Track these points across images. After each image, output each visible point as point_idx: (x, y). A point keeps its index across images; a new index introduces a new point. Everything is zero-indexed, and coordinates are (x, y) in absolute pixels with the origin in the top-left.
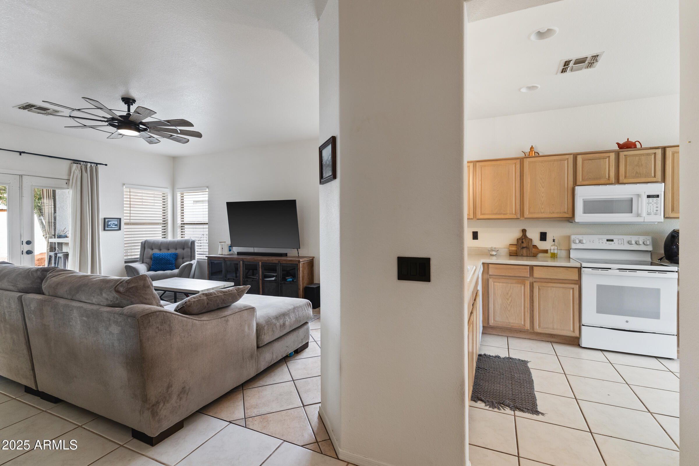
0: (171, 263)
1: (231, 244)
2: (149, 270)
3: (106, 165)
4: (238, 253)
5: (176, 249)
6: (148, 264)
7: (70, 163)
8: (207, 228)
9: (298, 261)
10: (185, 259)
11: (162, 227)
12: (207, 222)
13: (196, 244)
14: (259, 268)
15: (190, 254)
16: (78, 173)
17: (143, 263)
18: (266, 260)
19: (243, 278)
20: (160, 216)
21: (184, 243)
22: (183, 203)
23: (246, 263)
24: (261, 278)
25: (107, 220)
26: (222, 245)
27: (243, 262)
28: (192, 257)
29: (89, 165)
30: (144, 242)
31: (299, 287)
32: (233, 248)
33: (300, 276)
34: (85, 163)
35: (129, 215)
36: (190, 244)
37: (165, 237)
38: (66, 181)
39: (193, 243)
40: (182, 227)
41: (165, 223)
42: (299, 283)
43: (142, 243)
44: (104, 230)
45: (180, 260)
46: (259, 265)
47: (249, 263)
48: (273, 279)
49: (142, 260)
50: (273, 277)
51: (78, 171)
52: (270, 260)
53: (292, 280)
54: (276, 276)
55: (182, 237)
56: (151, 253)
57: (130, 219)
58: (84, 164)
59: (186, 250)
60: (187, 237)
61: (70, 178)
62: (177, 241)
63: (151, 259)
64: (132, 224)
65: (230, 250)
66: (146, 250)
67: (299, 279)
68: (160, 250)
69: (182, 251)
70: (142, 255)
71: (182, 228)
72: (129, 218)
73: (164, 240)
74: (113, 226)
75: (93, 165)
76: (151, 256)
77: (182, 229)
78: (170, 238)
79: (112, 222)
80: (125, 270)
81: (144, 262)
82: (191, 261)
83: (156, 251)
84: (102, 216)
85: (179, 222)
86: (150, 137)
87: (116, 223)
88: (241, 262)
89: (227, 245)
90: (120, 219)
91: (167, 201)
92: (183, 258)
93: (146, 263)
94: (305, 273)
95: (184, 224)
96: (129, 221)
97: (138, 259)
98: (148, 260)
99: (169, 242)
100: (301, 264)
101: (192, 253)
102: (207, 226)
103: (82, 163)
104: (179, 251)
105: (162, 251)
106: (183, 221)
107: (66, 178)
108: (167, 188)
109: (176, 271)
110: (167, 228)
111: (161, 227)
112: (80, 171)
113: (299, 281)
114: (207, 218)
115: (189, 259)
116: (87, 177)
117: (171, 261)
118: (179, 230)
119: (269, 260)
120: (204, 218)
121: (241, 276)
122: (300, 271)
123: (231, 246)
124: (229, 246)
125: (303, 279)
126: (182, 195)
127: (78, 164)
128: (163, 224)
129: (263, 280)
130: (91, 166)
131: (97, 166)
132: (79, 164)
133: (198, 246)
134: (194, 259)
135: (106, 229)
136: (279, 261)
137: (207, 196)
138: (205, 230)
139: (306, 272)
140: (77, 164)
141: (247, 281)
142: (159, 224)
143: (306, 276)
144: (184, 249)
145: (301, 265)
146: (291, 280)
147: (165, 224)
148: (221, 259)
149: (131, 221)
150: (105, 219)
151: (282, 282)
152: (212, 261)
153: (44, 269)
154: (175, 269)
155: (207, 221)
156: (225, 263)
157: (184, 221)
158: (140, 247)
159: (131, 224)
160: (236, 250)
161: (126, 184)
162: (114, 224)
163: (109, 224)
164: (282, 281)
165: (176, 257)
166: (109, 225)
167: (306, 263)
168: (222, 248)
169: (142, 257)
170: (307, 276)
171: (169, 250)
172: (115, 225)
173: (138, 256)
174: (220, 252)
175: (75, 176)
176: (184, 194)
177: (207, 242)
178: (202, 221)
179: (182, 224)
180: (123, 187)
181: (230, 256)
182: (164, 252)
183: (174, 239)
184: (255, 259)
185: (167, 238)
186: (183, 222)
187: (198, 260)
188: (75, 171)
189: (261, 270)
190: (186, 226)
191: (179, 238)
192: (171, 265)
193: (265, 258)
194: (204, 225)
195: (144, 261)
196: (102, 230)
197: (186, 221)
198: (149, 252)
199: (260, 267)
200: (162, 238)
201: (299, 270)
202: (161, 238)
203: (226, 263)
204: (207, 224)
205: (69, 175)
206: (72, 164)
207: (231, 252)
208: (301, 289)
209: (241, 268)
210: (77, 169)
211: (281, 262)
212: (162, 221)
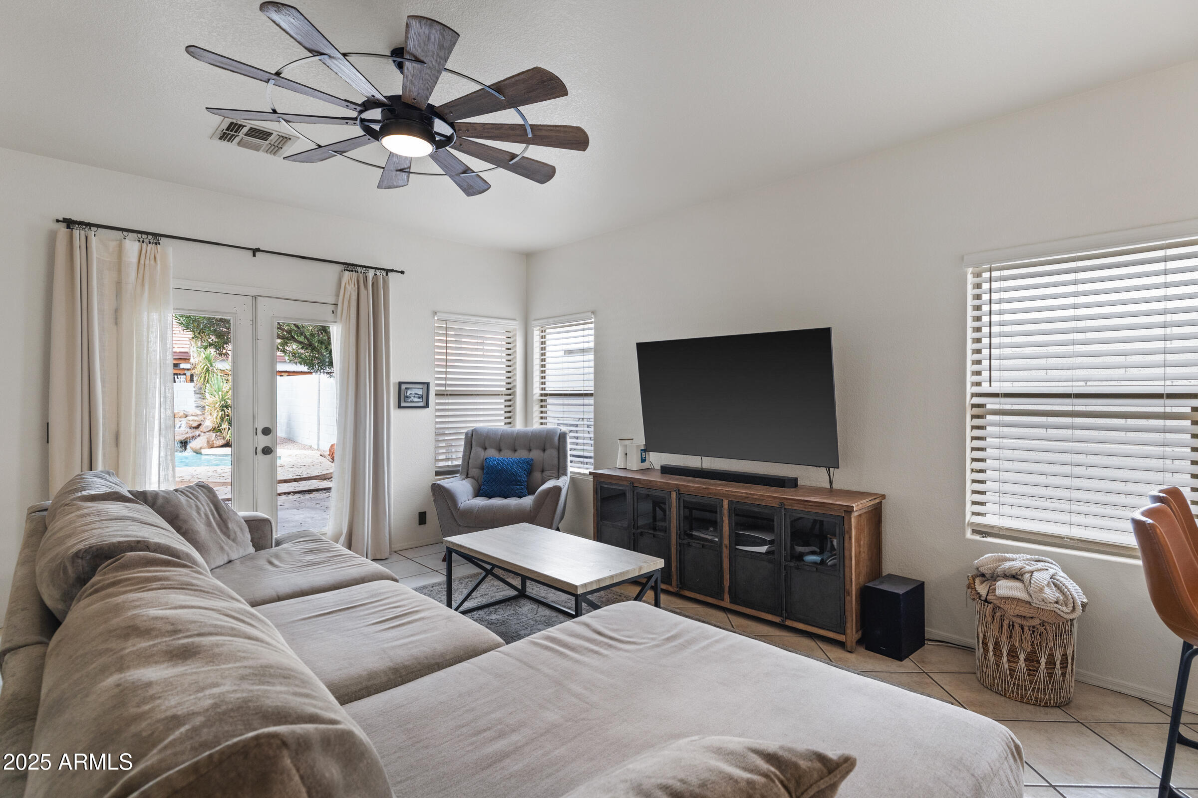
0: (519, 481)
1: (646, 445)
2: (478, 493)
3: (402, 272)
4: (662, 467)
5: (530, 450)
6: (477, 481)
7: (340, 270)
8: (591, 405)
9: (845, 508)
10: (547, 473)
11: (505, 401)
12: (592, 392)
13: (569, 440)
14: (722, 514)
15: (556, 461)
16: (351, 289)
17: (467, 477)
18: (741, 496)
19: (679, 536)
20: (502, 378)
21: (546, 438)
22: (545, 350)
23: (687, 498)
24: (726, 541)
25: (403, 387)
26: (626, 446)
27: (679, 493)
28: (560, 470)
29: (371, 273)
30: (471, 432)
31: (847, 587)
32: (649, 454)
33: (851, 554)
34: (364, 269)
35: (444, 376)
36: (556, 439)
37: (510, 423)
38: (332, 308)
39: (563, 437)
40: (542, 401)
41: (510, 393)
42: (847, 573)
43: (466, 434)
44: (400, 407)
45: (537, 475)
46: (722, 506)
47: (694, 500)
48: (763, 549)
49: (465, 471)
50: (762, 543)
51: (353, 286)
52: (755, 497)
53: (822, 560)
54: (771, 542)
55: (542, 424)
56: (482, 458)
57: (446, 385)
58: (363, 271)
59: (548, 452)
60: (551, 425)
61: (338, 301)
62: (532, 432)
63: (482, 468)
64: (450, 395)
65: (643, 460)
66: (473, 448)
67: (847, 562)
68: (500, 450)
69: (542, 454)
70: (467, 461)
71: (543, 404)
72: (444, 382)
73: (507, 427)
74: (416, 400)
75: (378, 273)
76: (483, 464)
77: (542, 406)
78: (519, 426)
79: (413, 391)
80: (431, 493)
81: (469, 476)
82: (558, 478)
83: (492, 453)
84: (394, 379)
85: (536, 391)
86: (464, 172)
87: (420, 392)
88: (674, 495)
89: (638, 446)
90: (428, 384)
91: (515, 346)
92: (543, 471)
93: (473, 478)
94: (862, 543)
95: (546, 395)
96: (444, 388)
97: (460, 469)
98: (475, 472)
99: (517, 433)
100: (854, 517)
101: (561, 460)
102: (591, 401)
103: (359, 269)
104: (535, 455)
105: (502, 453)
106: (544, 390)
107: (332, 300)
108: (515, 320)
109: (528, 501)
110: (515, 402)
111: (503, 401)
112: (356, 286)
113: (847, 570)
114: (592, 383)
115: (555, 474)
116: (367, 295)
117: (520, 476)
118: (536, 409)
119: (750, 496)
120: (587, 383)
121: (674, 530)
122: (850, 538)
123: (645, 450)
124: (641, 450)
125: (857, 564)
126: (543, 334)
127: (352, 271)
128: (507, 395)
129: (733, 550)
130: (375, 274)
131: (387, 275)
132: (356, 271)
133: (571, 443)
134: (565, 474)
135: (403, 404)
136: (781, 503)
137: (592, 332)
138: (586, 410)
139: (864, 541)
140: (351, 273)
141: (689, 545)
142: (499, 395)
143: (864, 552)
144: (544, 450)
145: (853, 520)
146: (819, 562)
147: (510, 395)
148: (625, 483)
149: (448, 389)
150: (400, 384)
151: (792, 564)
152: (605, 486)
153: (97, 550)
154: (526, 496)
155: (593, 389)
156: (633, 491)
157: (547, 389)
158: (462, 443)
159: (447, 395)
160: (657, 459)
161: (441, 312)
162: (416, 394)
163: (408, 394)
164: (791, 561)
165: (529, 467)
166: (407, 397)
167: (865, 513)
168: (626, 454)
169: (466, 463)
170: (866, 552)
171: (515, 451)
172: (419, 398)
173: (459, 462)
174: (620, 463)
175: (347, 296)
176: (548, 331)
177: (592, 436)
178: (582, 389)
179: (541, 395)
180: (434, 317)
181: (643, 474)
182: (507, 456)
183: (526, 426)
184: (711, 491)
185: (514, 426)
186: (543, 392)
187: (574, 475)
188: (347, 286)
189: (727, 522)
190: (550, 400)
191: (536, 426)
192: (519, 485)
193: (741, 491)
194: (585, 398)
195: (470, 474)
196: (394, 407)
197: (551, 387)
198: (480, 454)
199: (726, 512)
200: (505, 424)
201: (847, 537)
202: (503, 424)
203: (635, 492)
204: (591, 395)
205: (338, 295)
206: (342, 271)
207: (646, 465)
208: (854, 593)
209: (674, 510)
210: (350, 281)
211: (786, 507)
212: (505, 389)
